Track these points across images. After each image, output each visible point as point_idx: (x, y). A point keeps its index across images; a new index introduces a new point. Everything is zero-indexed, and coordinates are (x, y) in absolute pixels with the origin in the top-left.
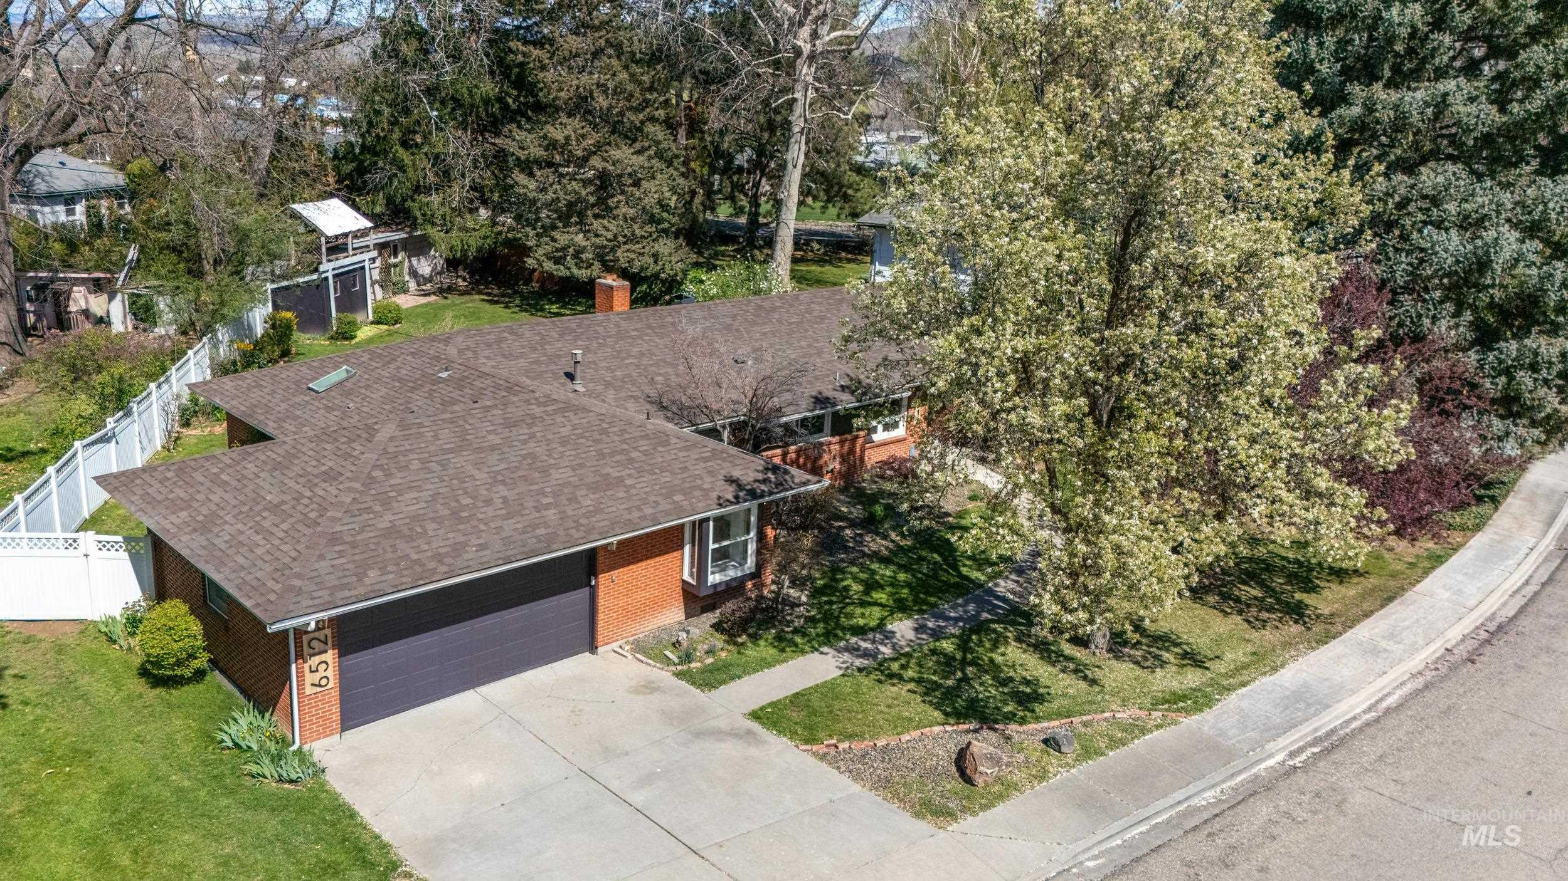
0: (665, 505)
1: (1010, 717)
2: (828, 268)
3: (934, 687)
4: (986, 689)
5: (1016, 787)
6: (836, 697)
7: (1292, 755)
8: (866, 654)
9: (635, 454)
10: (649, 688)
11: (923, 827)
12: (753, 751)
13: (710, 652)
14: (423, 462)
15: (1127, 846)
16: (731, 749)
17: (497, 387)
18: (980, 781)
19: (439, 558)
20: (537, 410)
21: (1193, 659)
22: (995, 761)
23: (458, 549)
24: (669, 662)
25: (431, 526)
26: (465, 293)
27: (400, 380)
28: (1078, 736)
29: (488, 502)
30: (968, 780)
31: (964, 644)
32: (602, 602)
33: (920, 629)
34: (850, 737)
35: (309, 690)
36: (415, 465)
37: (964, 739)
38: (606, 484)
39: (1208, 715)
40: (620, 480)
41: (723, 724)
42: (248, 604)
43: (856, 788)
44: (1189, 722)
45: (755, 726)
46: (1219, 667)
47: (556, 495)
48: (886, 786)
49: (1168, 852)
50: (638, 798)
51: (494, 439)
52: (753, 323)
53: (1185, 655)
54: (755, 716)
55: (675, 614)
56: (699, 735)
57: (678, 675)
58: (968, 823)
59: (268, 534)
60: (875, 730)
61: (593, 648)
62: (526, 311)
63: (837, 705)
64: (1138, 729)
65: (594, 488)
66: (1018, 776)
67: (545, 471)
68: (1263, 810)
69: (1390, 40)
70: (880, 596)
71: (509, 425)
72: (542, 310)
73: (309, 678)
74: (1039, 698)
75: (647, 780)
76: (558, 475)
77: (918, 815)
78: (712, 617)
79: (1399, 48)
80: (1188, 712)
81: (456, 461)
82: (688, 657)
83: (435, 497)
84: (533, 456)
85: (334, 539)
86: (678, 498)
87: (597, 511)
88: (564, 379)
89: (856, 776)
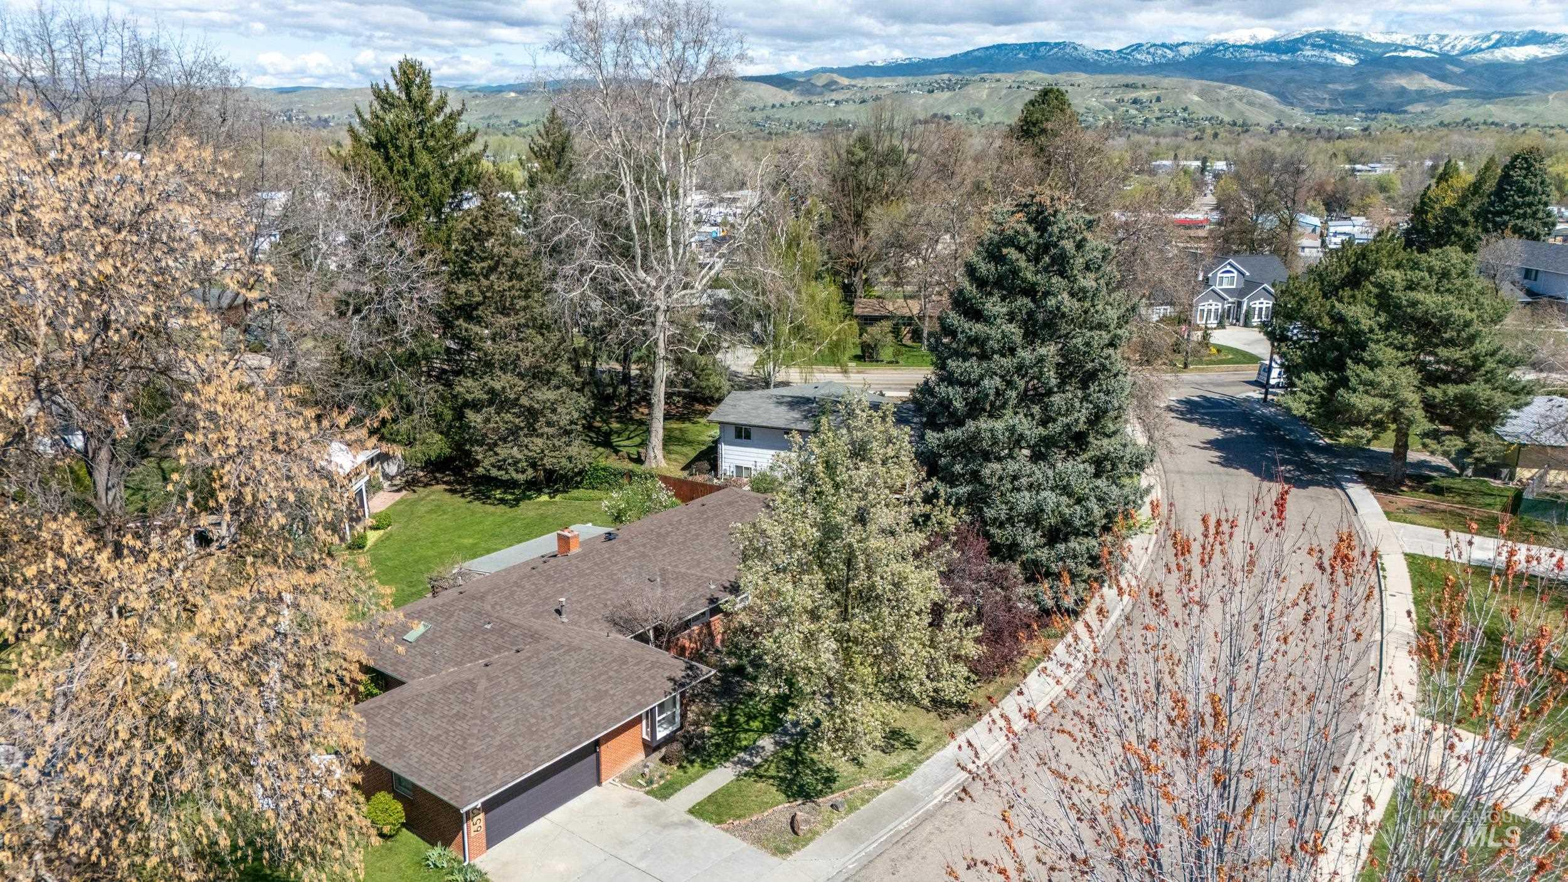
0: (633, 704)
1: (819, 793)
3: (783, 780)
4: (808, 778)
5: (818, 833)
6: (730, 795)
7: (946, 796)
8: (747, 764)
9: (611, 673)
10: (634, 803)
11: (776, 860)
12: (693, 832)
13: (661, 777)
14: (505, 700)
15: (867, 855)
16: (681, 832)
17: (524, 635)
18: (801, 833)
19: (528, 757)
20: (555, 654)
21: (909, 744)
22: (807, 822)
23: (536, 750)
24: (641, 786)
25: (520, 739)
26: (427, 485)
28: (847, 801)
29: (544, 719)
30: (796, 833)
32: (603, 759)
33: (776, 743)
34: (739, 817)
35: (473, 834)
36: (502, 704)
37: (792, 811)
38: (600, 696)
39: (909, 779)
40: (606, 691)
41: (676, 819)
42: (446, 798)
43: (745, 844)
44: (899, 784)
45: (691, 818)
46: (920, 747)
47: (576, 708)
48: (758, 841)
49: (885, 856)
50: (642, 865)
51: (537, 678)
53: (906, 742)
54: (691, 811)
55: (641, 756)
56: (665, 826)
57: (647, 793)
58: (797, 855)
59: (440, 757)
60: (750, 811)
61: (599, 783)
63: (731, 799)
64: (875, 792)
65: (595, 699)
66: (819, 827)
67: (567, 693)
68: (928, 827)
70: (753, 725)
71: (543, 667)
73: (473, 828)
74: (835, 780)
75: (644, 856)
76: (576, 695)
77: (774, 854)
78: (658, 756)
80: (899, 779)
81: (522, 696)
82: (650, 782)
83: (517, 721)
84: (559, 685)
85: (477, 757)
86: (638, 697)
87: (600, 714)
88: (556, 615)
89: (744, 838)
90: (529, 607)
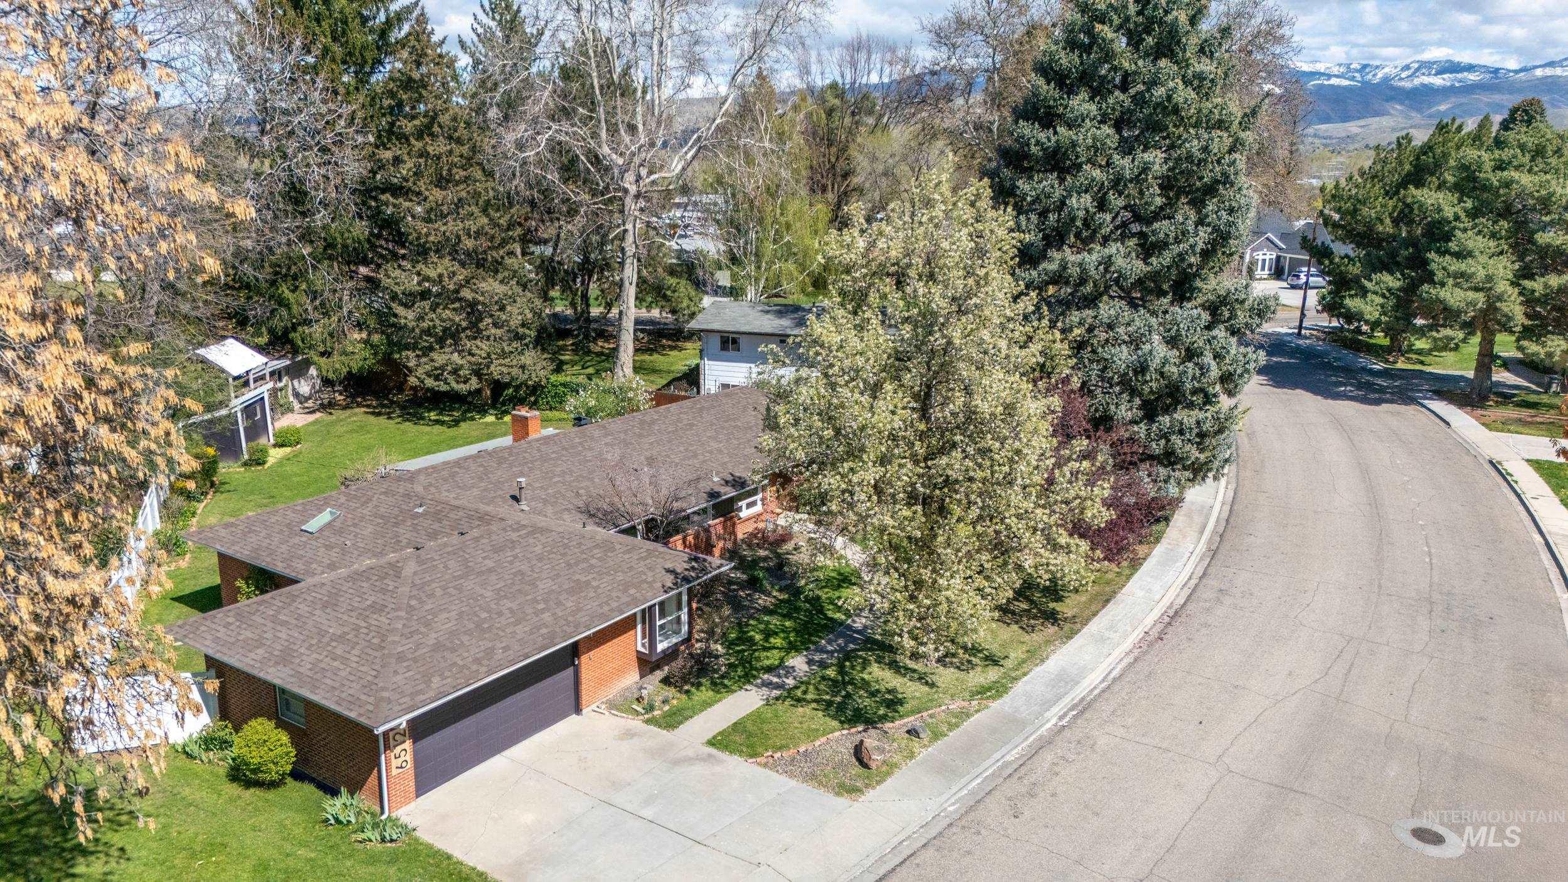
0: (625, 599)
1: (884, 718)
2: (656, 356)
3: (829, 704)
4: (863, 701)
5: (896, 766)
6: (763, 722)
7: (1061, 718)
8: (778, 686)
9: (593, 561)
10: (629, 734)
11: (842, 802)
12: (718, 769)
13: (665, 702)
14: (444, 588)
15: (972, 793)
16: (698, 769)
17: (470, 517)
18: (873, 765)
19: (478, 661)
20: (514, 536)
21: (992, 660)
22: (881, 751)
23: (490, 652)
24: (637, 713)
25: (465, 638)
26: (345, 408)
27: (382, 517)
28: (928, 725)
29: (500, 614)
30: (865, 766)
31: (841, 670)
32: (585, 675)
33: (810, 662)
34: (780, 748)
35: (395, 772)
36: (439, 592)
37: (859, 737)
38: (578, 588)
39: (1006, 698)
40: (588, 583)
41: (690, 753)
42: (352, 715)
43: (793, 783)
44: (995, 705)
45: (712, 751)
46: (1008, 663)
47: (546, 601)
48: (812, 778)
49: (997, 793)
50: (648, 813)
51: (490, 563)
52: (640, 436)
53: (986, 658)
54: (711, 743)
55: (632, 677)
56: (677, 762)
57: (648, 722)
58: (870, 794)
59: (345, 660)
60: (794, 741)
61: (578, 710)
62: (408, 420)
63: (765, 727)
64: (964, 715)
65: (571, 592)
66: (897, 758)
67: (533, 584)
68: (1048, 757)
69: (1073, 219)
70: (777, 641)
71: (497, 550)
72: (423, 418)
73: (395, 763)
74: (901, 702)
75: (649, 801)
76: (544, 586)
77: (838, 794)
78: (659, 674)
79: (1079, 223)
80: (993, 698)
81: (469, 584)
82: (650, 708)
83: (461, 614)
84: (521, 573)
85: (401, 658)
86: (632, 591)
87: (579, 610)
88: (511, 502)
89: (792, 775)
90: (476, 492)
